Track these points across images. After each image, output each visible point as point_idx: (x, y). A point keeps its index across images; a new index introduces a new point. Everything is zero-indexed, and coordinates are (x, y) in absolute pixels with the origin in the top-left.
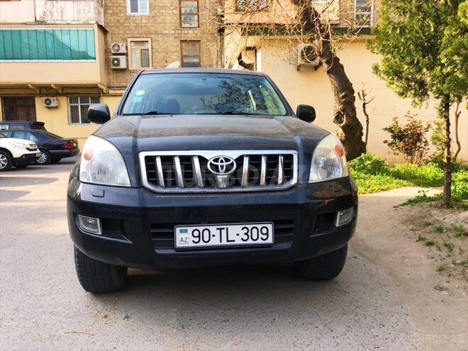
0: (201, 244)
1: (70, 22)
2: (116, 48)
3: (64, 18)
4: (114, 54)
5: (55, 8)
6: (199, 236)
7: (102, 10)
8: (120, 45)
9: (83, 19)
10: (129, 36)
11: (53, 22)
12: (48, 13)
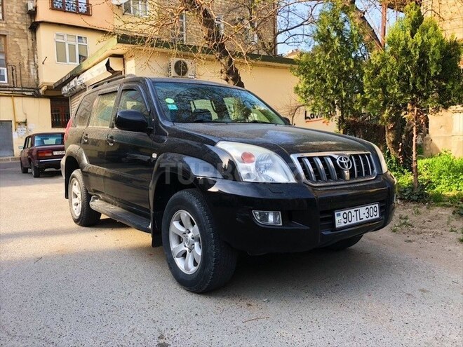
0: (348, 223)
6: (346, 218)
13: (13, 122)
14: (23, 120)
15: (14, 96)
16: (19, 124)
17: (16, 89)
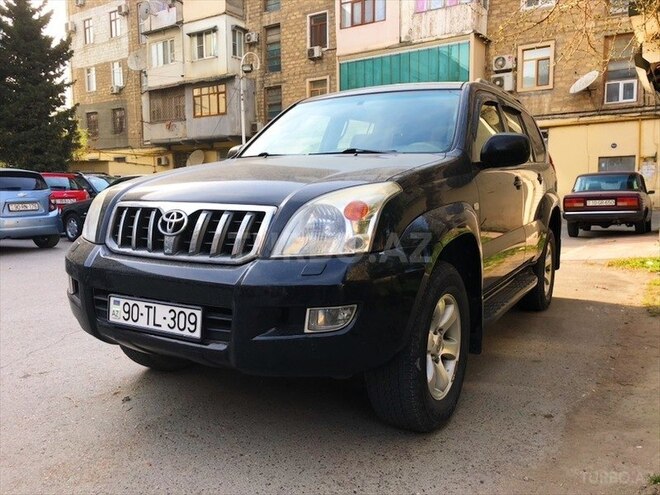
0: (130, 322)
1: (439, 37)
2: (500, 63)
3: (433, 33)
4: (497, 72)
5: (423, 22)
6: (128, 312)
7: (485, 12)
8: (506, 57)
9: (457, 28)
10: (521, 42)
11: (419, 41)
12: (415, 30)
13: (637, 158)
14: (652, 154)
15: (643, 120)
16: (645, 160)
17: (647, 108)
